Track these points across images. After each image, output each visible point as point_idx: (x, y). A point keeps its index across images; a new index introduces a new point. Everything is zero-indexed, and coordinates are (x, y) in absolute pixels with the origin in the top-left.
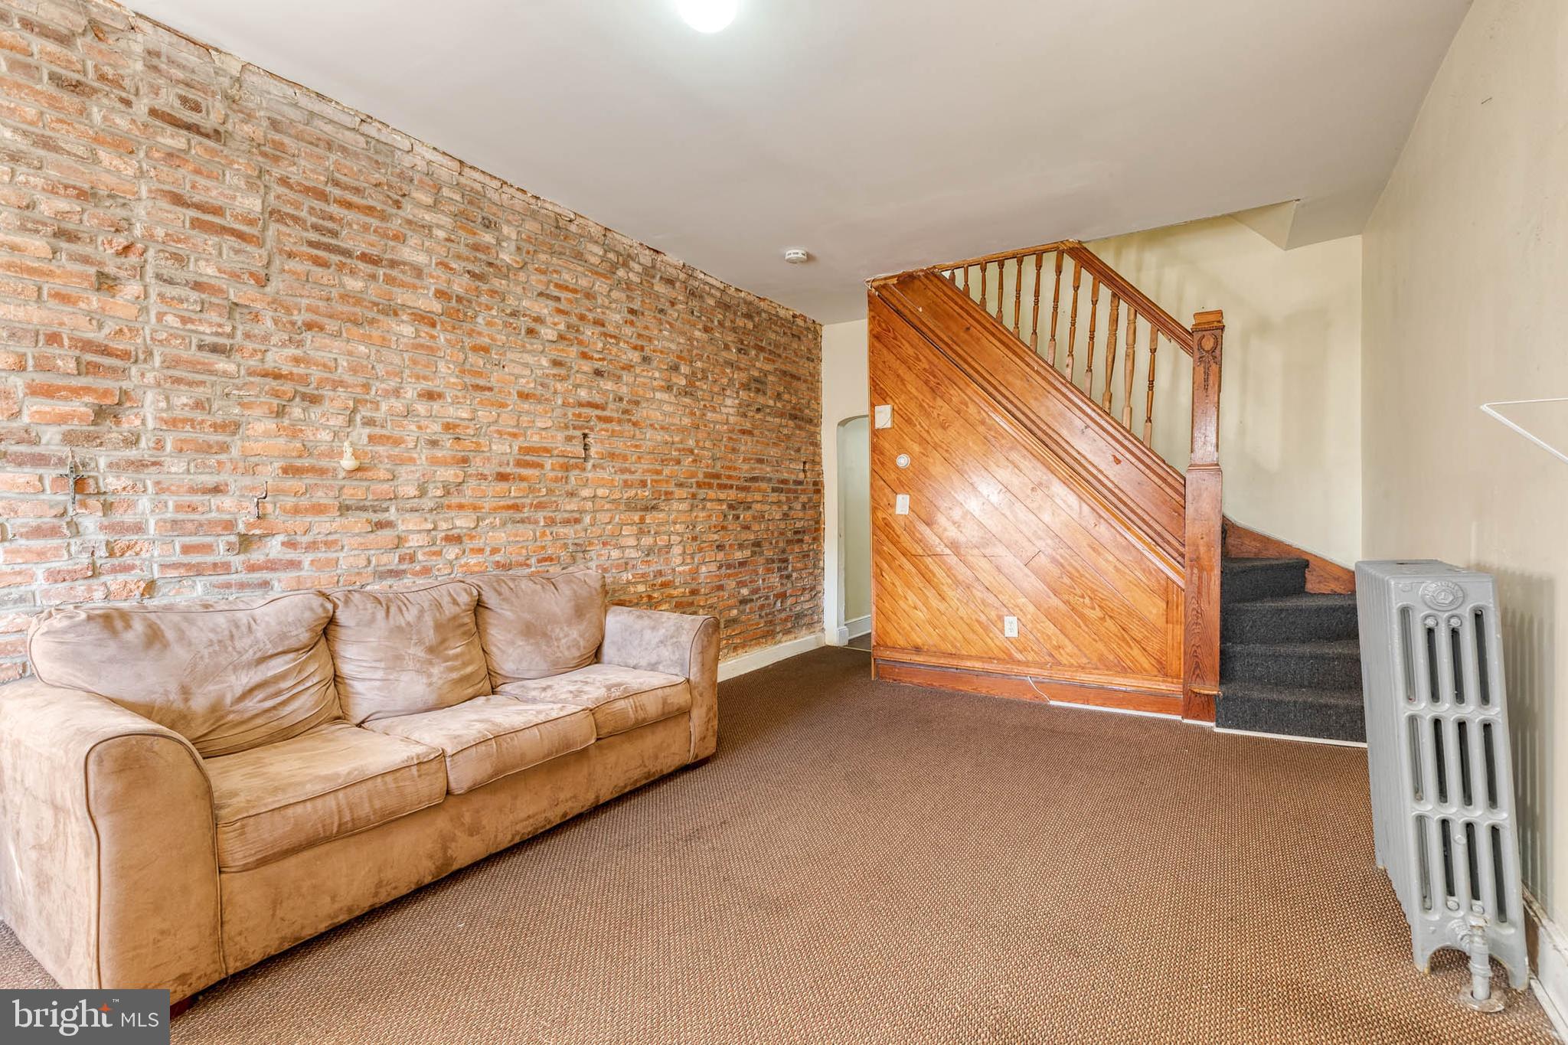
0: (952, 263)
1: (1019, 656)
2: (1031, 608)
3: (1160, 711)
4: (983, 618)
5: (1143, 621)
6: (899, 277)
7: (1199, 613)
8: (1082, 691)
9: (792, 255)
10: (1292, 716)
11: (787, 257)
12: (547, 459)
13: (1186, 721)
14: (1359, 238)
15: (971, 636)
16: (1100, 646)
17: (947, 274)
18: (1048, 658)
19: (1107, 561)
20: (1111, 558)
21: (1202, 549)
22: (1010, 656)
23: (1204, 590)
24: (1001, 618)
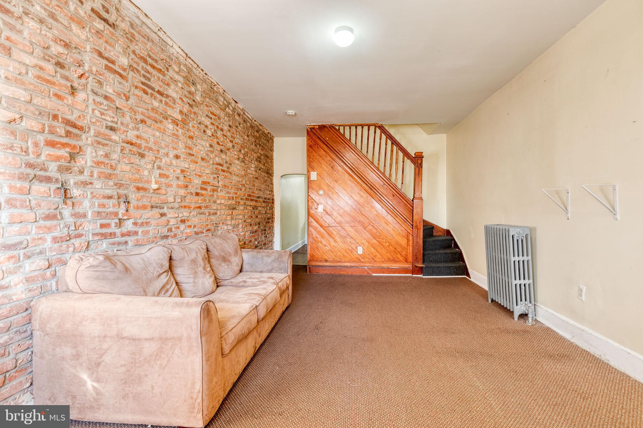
0: (339, 124)
1: (362, 260)
2: (367, 244)
3: (405, 274)
4: (350, 248)
5: (401, 245)
6: (319, 126)
7: (417, 242)
8: (382, 270)
9: (291, 113)
10: (442, 270)
11: (288, 113)
12: (208, 187)
13: (414, 275)
14: (445, 135)
15: (346, 254)
16: (388, 254)
17: (337, 128)
18: (372, 260)
19: (390, 227)
20: (392, 226)
21: (418, 223)
22: (360, 260)
23: (419, 235)
24: (357, 248)
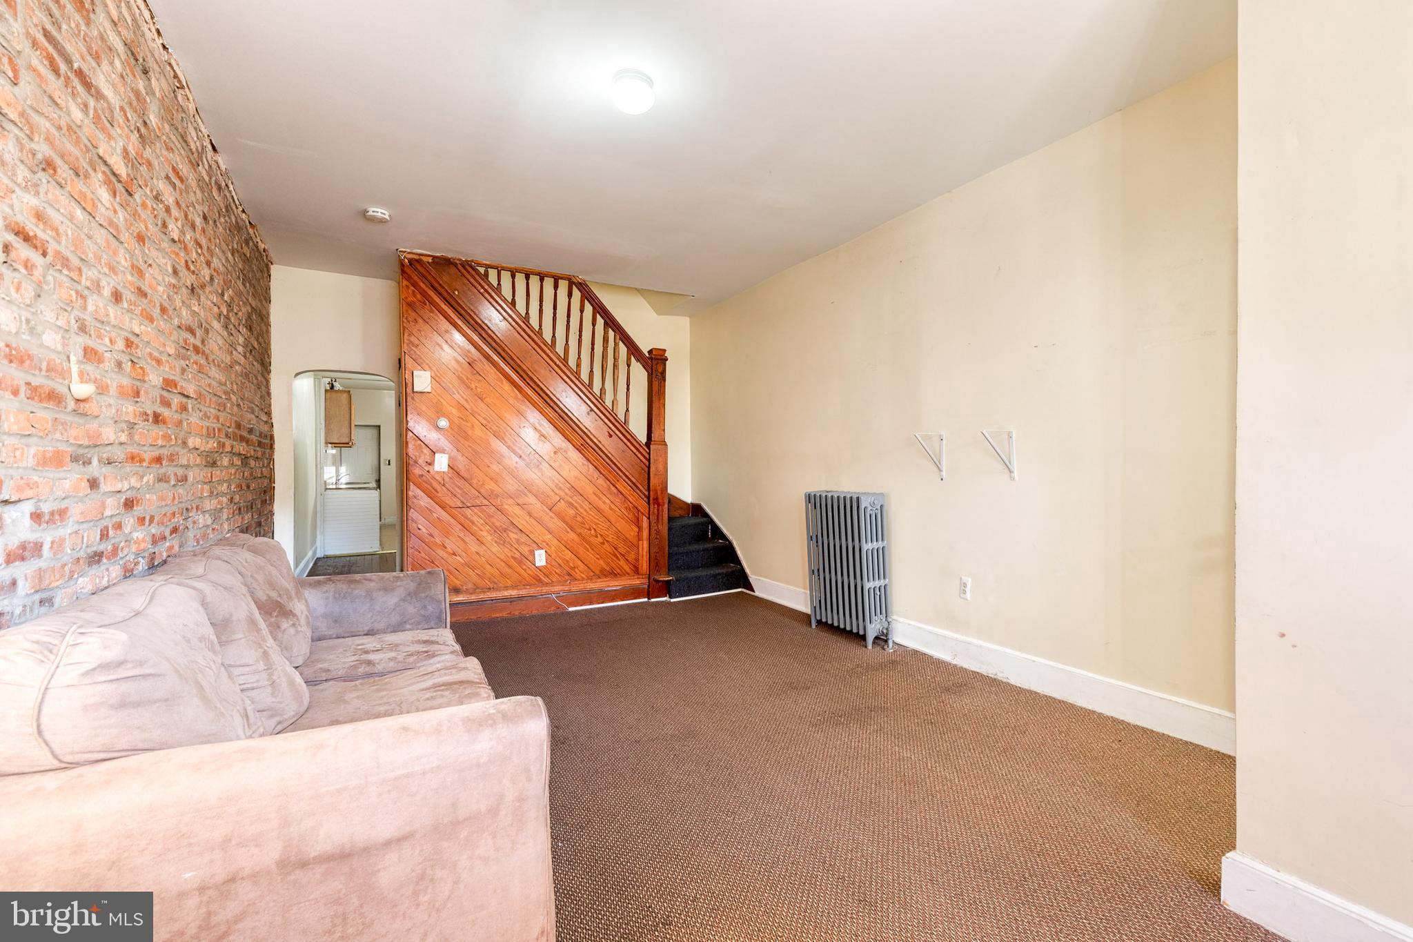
0: (488, 263)
1: (546, 580)
2: (555, 542)
3: (635, 598)
4: (517, 555)
5: (626, 540)
6: (434, 257)
7: (658, 532)
8: (588, 597)
10: (704, 583)
13: (653, 600)
15: (507, 570)
16: (601, 562)
17: (482, 270)
18: (567, 577)
19: (604, 503)
20: (608, 501)
21: (659, 492)
22: (540, 580)
23: (660, 517)
24: (532, 553)
